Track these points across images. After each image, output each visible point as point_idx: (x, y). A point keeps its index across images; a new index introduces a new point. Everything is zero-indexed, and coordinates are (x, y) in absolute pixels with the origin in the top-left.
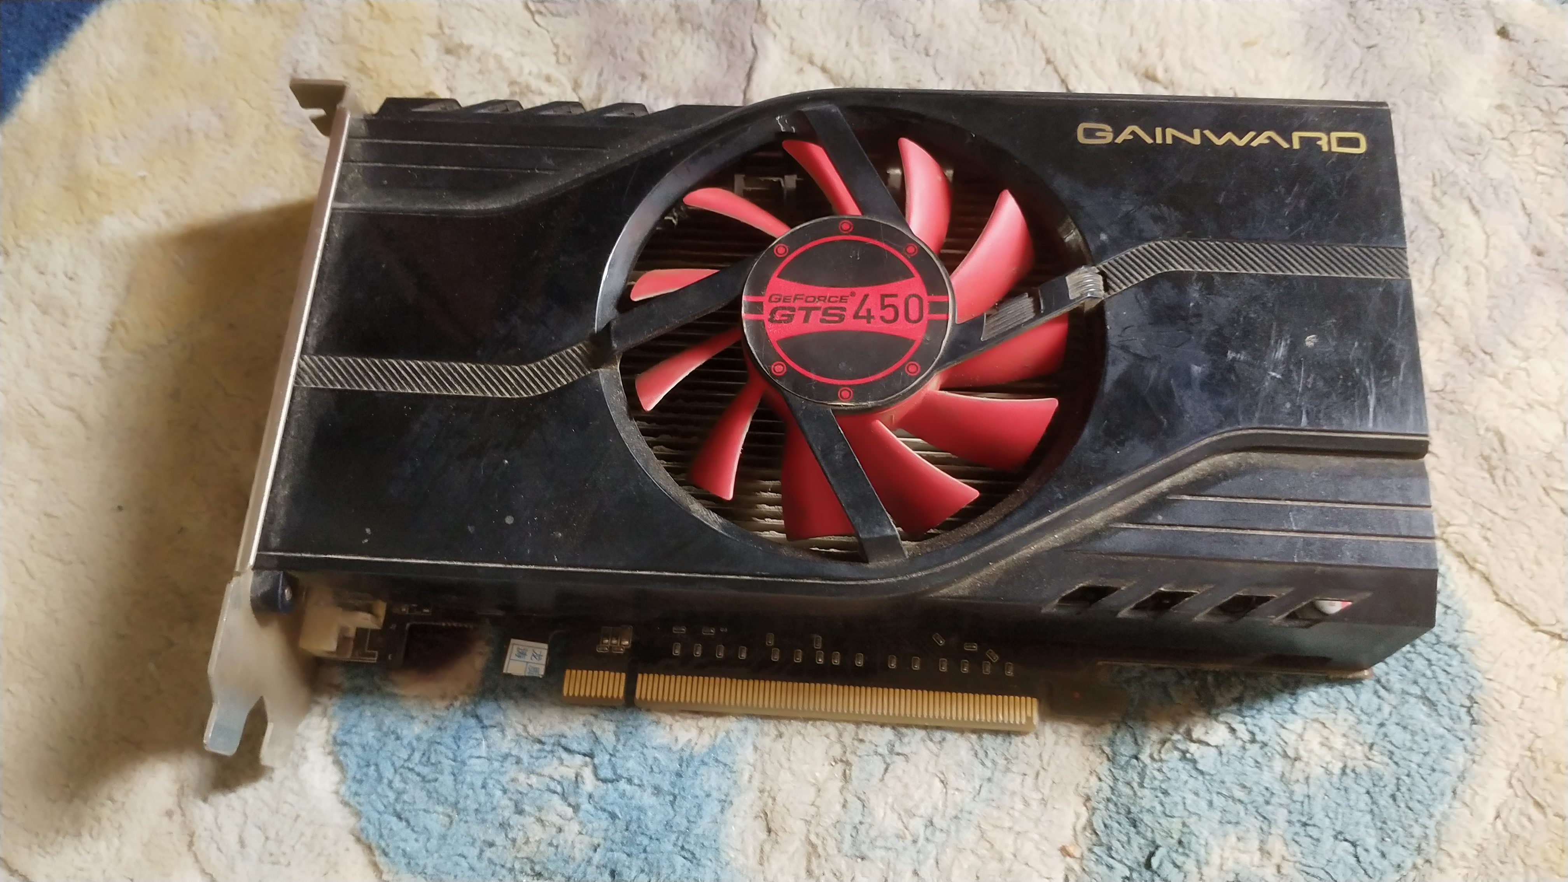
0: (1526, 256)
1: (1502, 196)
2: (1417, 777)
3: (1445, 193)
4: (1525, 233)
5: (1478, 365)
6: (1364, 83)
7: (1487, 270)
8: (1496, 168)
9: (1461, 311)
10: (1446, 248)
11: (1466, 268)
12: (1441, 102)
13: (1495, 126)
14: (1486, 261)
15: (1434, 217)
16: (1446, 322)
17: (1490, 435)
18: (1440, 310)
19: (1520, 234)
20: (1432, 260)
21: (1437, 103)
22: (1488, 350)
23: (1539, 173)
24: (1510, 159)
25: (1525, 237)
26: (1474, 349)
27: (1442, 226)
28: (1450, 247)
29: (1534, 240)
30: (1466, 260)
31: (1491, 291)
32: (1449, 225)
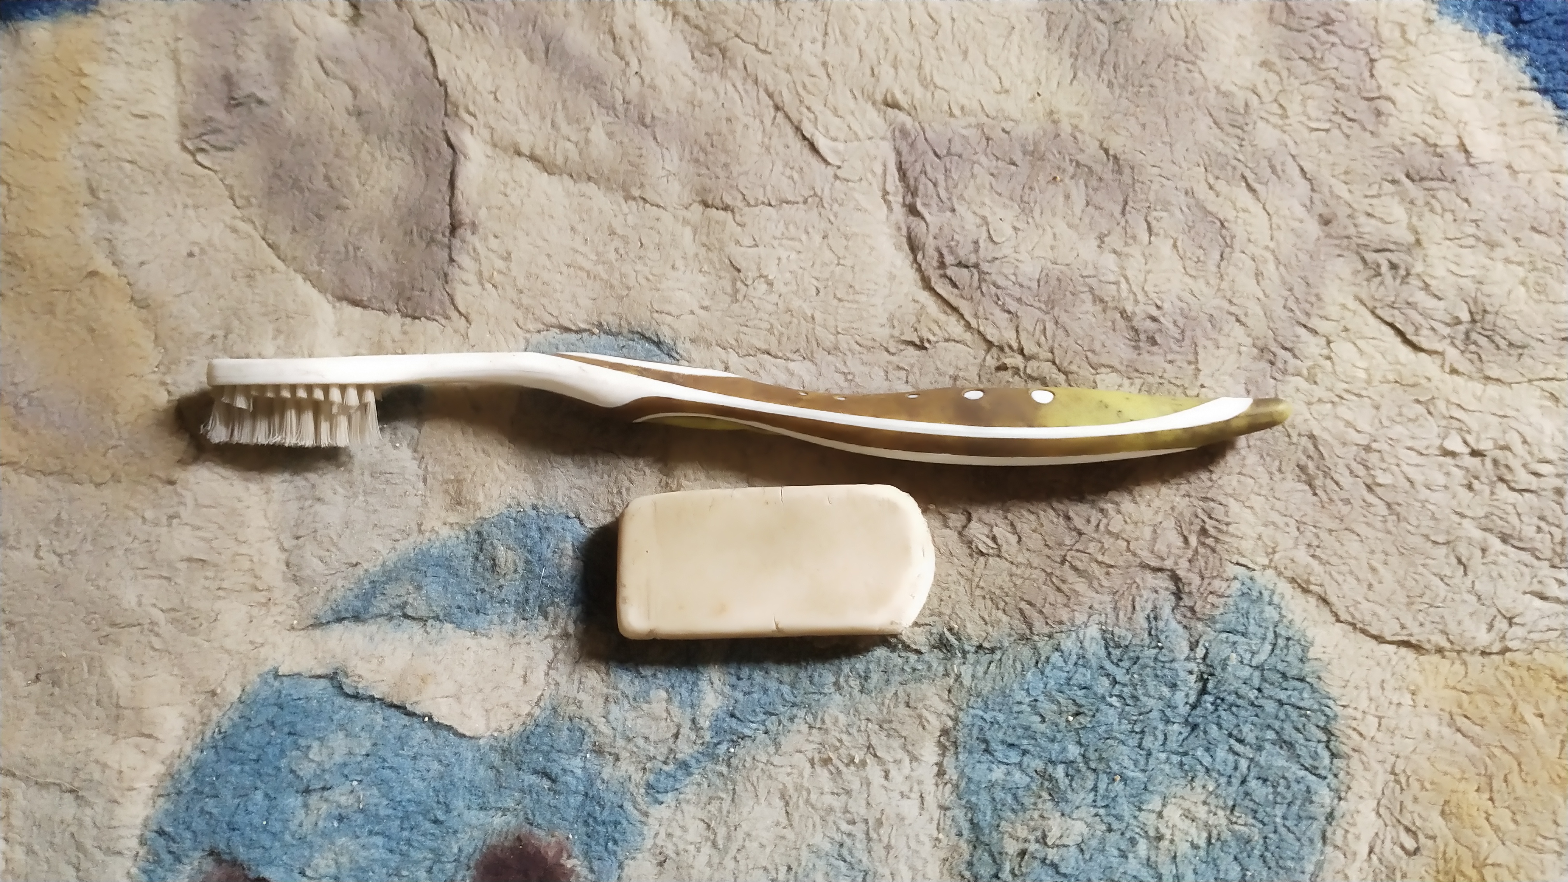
0: (1313, 228)
1: (1279, 168)
2: (1283, 830)
3: (1217, 178)
4: (1308, 203)
5: (1280, 365)
6: (1115, 68)
7: (1275, 255)
8: (1265, 136)
9: (1255, 309)
10: (1228, 240)
11: (1253, 258)
12: (1200, 72)
13: (1261, 89)
14: (1272, 245)
15: (1210, 207)
16: (1242, 324)
17: (1304, 441)
19: (1304, 205)
20: (1216, 255)
21: (1197, 75)
22: (1289, 345)
23: (1313, 130)
24: (1280, 122)
25: (1309, 208)
26: (1274, 347)
27: (1220, 215)
28: (1233, 237)
29: (1320, 208)
30: (1251, 249)
31: (1282, 277)
32: (1228, 213)
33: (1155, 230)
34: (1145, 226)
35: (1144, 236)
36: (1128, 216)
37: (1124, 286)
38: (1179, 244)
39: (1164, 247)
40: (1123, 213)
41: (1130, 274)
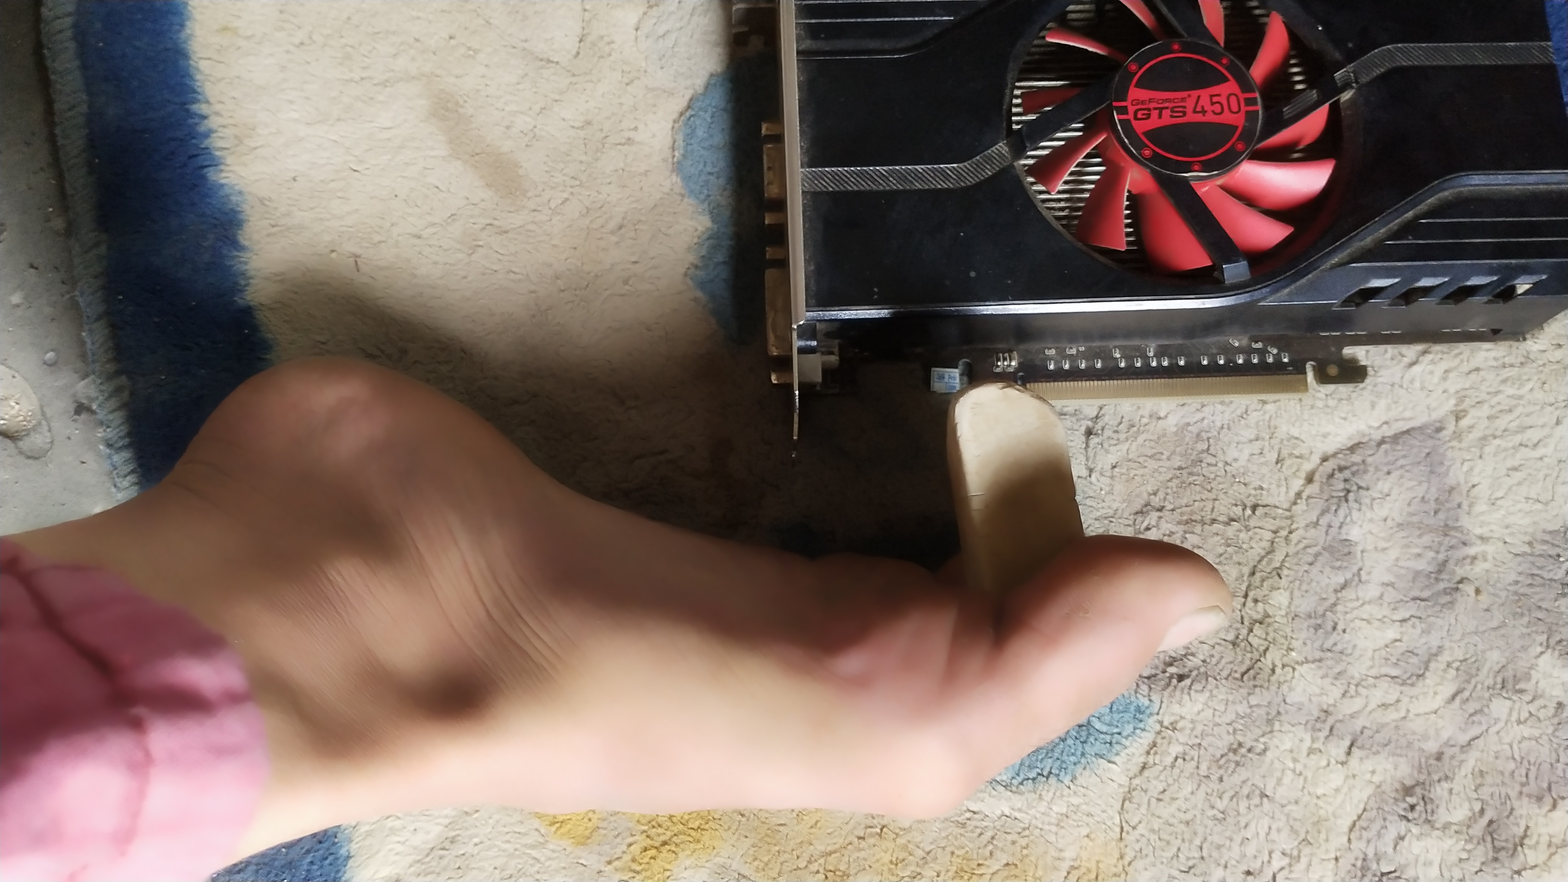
0: (1432, 747)
1: (1475, 718)
3: (1457, 669)
4: (1452, 743)
5: (1318, 725)
6: (1530, 585)
7: (1405, 718)
8: (1500, 707)
9: (1356, 704)
10: (1409, 682)
11: (1398, 701)
12: (1542, 653)
13: (1540, 702)
14: (1411, 715)
15: (1433, 665)
16: (1344, 695)
17: (1262, 747)
18: (1353, 687)
19: (1449, 740)
20: (1394, 672)
21: (1539, 649)
22: (1335, 732)
23: (1511, 747)
24: (1514, 717)
25: (1448, 744)
26: (1331, 720)
27: (1427, 674)
28: (1412, 685)
29: (1449, 752)
30: (1405, 700)
31: (1388, 724)
32: (1431, 679)
33: (1404, 624)
34: (1407, 616)
35: (1398, 616)
36: (1412, 603)
37: (1357, 604)
38: (1397, 644)
39: (1391, 633)
40: (1414, 599)
41: (1367, 607)
